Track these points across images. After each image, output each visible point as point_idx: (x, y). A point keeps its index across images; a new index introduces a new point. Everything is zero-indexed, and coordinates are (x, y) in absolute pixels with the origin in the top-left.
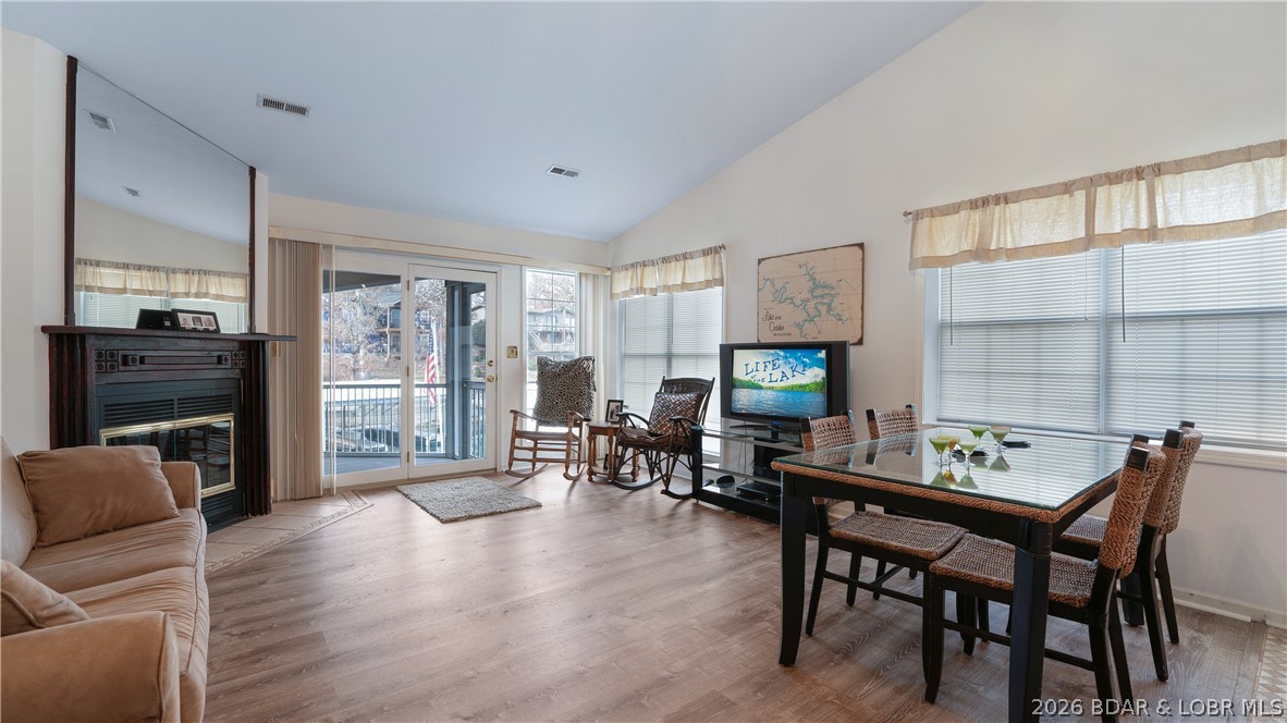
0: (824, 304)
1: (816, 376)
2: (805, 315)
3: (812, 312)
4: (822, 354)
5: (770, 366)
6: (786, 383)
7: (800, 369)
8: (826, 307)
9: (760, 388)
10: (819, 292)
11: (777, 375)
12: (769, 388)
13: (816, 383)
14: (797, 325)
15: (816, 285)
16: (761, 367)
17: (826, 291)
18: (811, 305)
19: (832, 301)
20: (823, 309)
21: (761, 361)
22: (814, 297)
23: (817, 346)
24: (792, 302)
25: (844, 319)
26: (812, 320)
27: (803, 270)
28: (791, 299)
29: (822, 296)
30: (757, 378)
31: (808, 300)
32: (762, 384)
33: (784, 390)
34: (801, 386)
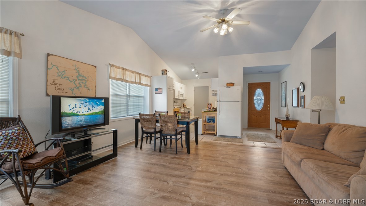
0: (83, 83)
1: (101, 109)
2: (75, 86)
3: (78, 85)
4: (103, 101)
5: (82, 106)
6: (90, 112)
7: (96, 106)
8: (83, 84)
9: (78, 115)
10: (81, 78)
11: (86, 109)
12: (83, 115)
13: (101, 111)
14: (71, 89)
15: (79, 75)
16: (78, 106)
17: (83, 78)
18: (77, 82)
19: (86, 82)
20: (83, 85)
21: (78, 103)
22: (79, 79)
23: (101, 99)
24: (69, 79)
25: (90, 89)
26: (78, 88)
27: (74, 67)
28: (68, 78)
29: (82, 80)
30: (76, 111)
31: (76, 80)
32: (79, 114)
33: (89, 115)
34: (96, 113)
